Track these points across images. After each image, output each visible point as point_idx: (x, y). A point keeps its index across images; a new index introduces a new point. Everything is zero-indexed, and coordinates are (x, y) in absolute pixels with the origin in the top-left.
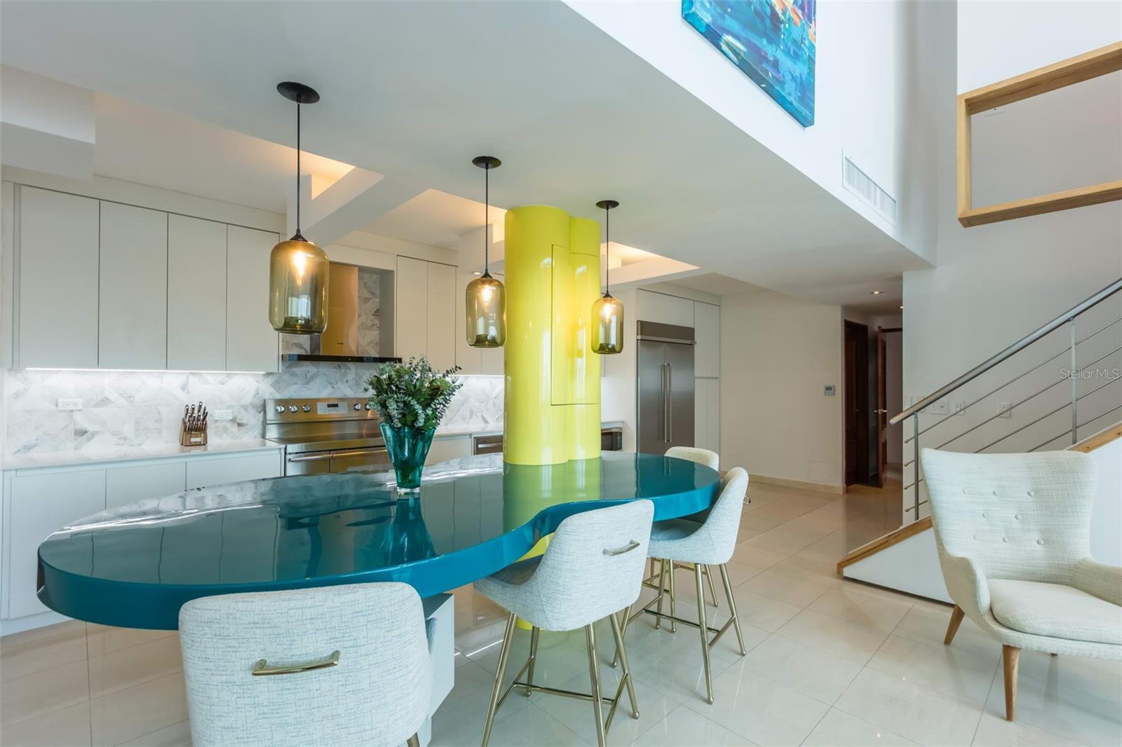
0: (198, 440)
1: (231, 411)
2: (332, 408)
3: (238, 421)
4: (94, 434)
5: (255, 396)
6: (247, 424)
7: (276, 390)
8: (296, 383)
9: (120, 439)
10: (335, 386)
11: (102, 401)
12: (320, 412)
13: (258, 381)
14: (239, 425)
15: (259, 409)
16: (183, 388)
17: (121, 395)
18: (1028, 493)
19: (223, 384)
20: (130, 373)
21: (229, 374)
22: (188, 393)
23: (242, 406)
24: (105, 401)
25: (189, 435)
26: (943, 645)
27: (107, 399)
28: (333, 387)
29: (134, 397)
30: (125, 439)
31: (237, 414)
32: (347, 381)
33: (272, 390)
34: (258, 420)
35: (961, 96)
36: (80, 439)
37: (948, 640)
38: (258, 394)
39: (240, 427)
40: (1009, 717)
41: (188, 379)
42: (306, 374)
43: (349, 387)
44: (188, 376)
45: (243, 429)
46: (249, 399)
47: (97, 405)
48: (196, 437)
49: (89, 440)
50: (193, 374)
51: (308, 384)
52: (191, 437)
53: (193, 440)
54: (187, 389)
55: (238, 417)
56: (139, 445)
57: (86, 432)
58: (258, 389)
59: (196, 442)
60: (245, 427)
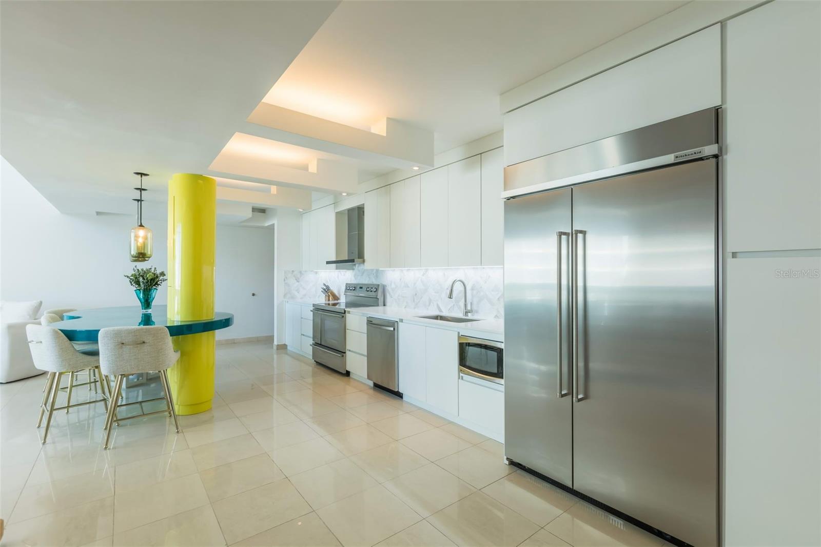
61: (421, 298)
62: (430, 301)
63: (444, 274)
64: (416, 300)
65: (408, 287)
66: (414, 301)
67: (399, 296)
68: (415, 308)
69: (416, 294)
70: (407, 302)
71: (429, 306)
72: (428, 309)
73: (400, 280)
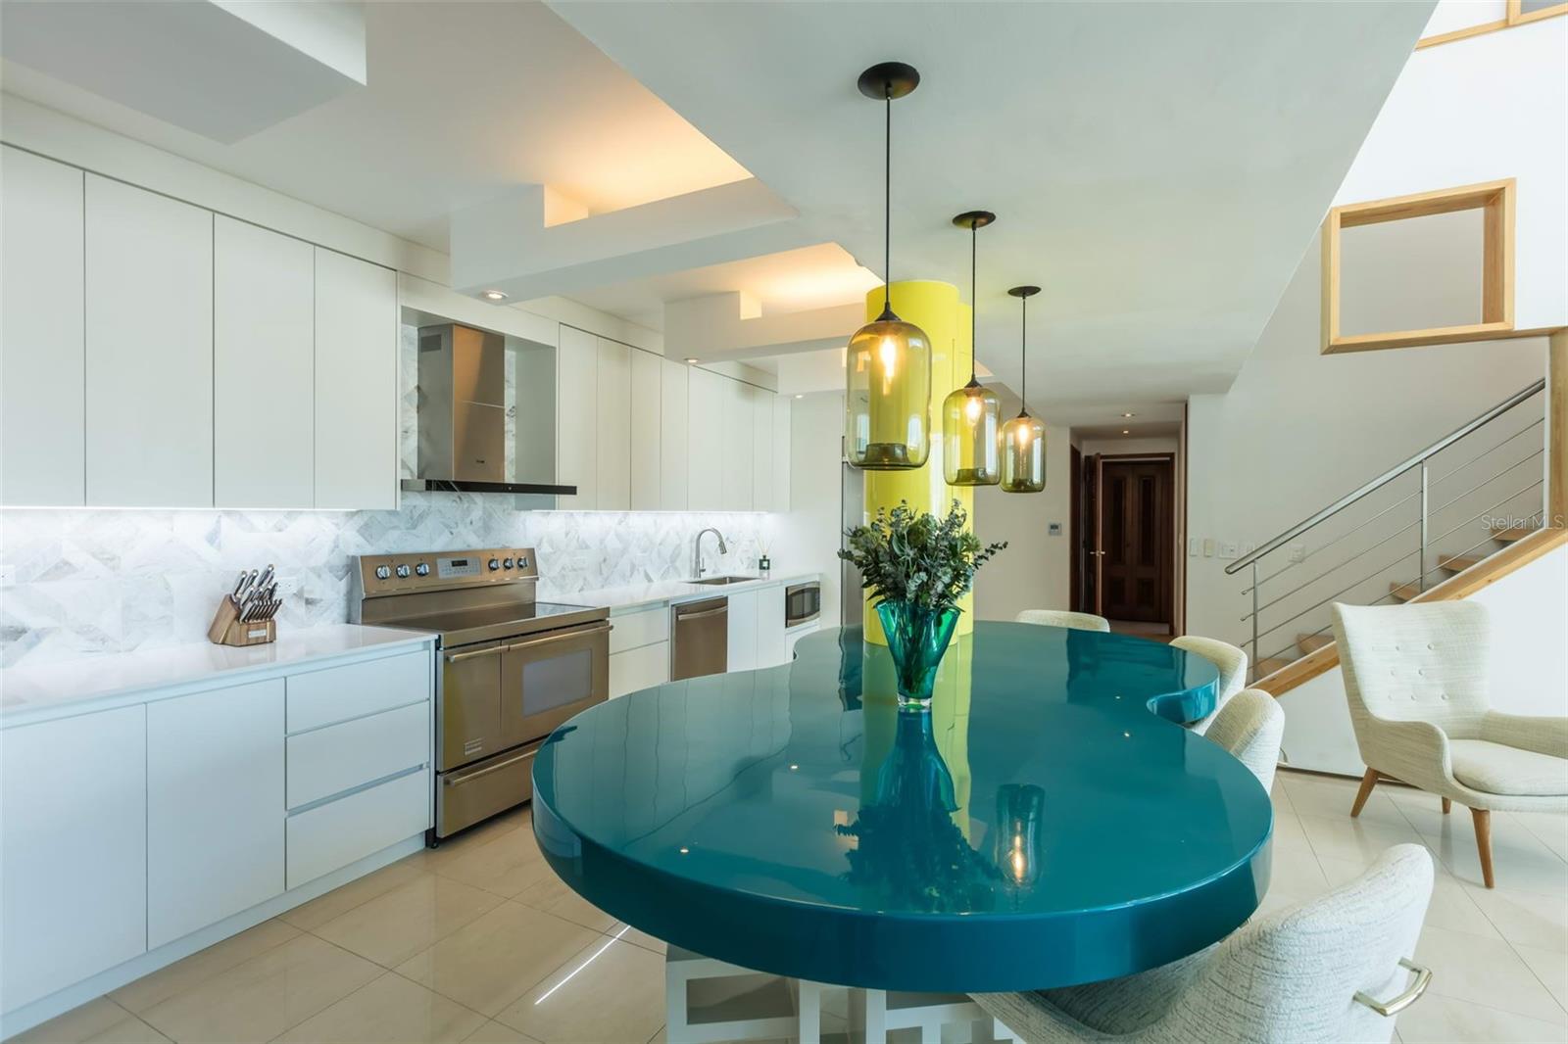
0: (262, 633)
1: (294, 578)
2: (458, 568)
3: (306, 596)
4: (39, 636)
5: (333, 551)
6: (322, 600)
7: (366, 539)
8: (395, 528)
9: (93, 640)
10: (453, 531)
11: (57, 567)
12: (442, 575)
13: (337, 525)
14: (308, 602)
15: (341, 573)
16: (212, 538)
17: (94, 555)
18: (1429, 647)
19: (280, 530)
20: (111, 512)
21: (289, 512)
22: (219, 548)
23: (313, 570)
24: (62, 568)
25: (245, 627)
26: (1350, 817)
27: (67, 563)
28: (452, 533)
29: (119, 558)
30: (103, 641)
31: (304, 583)
32: (471, 523)
33: (360, 540)
34: (338, 593)
35: (1336, 209)
36: (12, 645)
37: (1355, 813)
38: (337, 547)
39: (309, 606)
40: (1488, 884)
41: (218, 522)
42: (411, 512)
43: (475, 532)
44: (220, 517)
45: (314, 609)
46: (322, 557)
47: (46, 576)
48: (258, 629)
49: (30, 646)
50: (228, 513)
51: (415, 528)
52: (248, 630)
53: (253, 634)
54: (217, 541)
55: (305, 588)
56: (131, 650)
57: (23, 631)
58: (338, 537)
59: (257, 638)
60: (318, 605)
61: (616, 566)
62: (633, 568)
63: (655, 522)
64: (604, 572)
65: (587, 547)
66: (601, 574)
67: (563, 568)
68: (603, 586)
69: (605, 560)
70: (585, 579)
71: (631, 576)
72: (629, 582)
73: (567, 534)
